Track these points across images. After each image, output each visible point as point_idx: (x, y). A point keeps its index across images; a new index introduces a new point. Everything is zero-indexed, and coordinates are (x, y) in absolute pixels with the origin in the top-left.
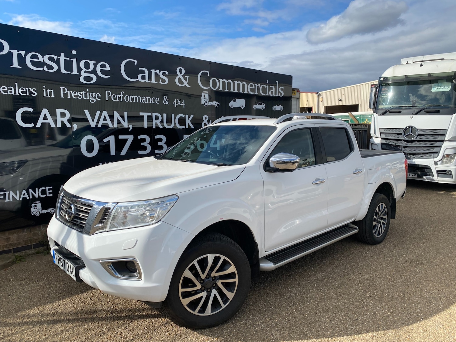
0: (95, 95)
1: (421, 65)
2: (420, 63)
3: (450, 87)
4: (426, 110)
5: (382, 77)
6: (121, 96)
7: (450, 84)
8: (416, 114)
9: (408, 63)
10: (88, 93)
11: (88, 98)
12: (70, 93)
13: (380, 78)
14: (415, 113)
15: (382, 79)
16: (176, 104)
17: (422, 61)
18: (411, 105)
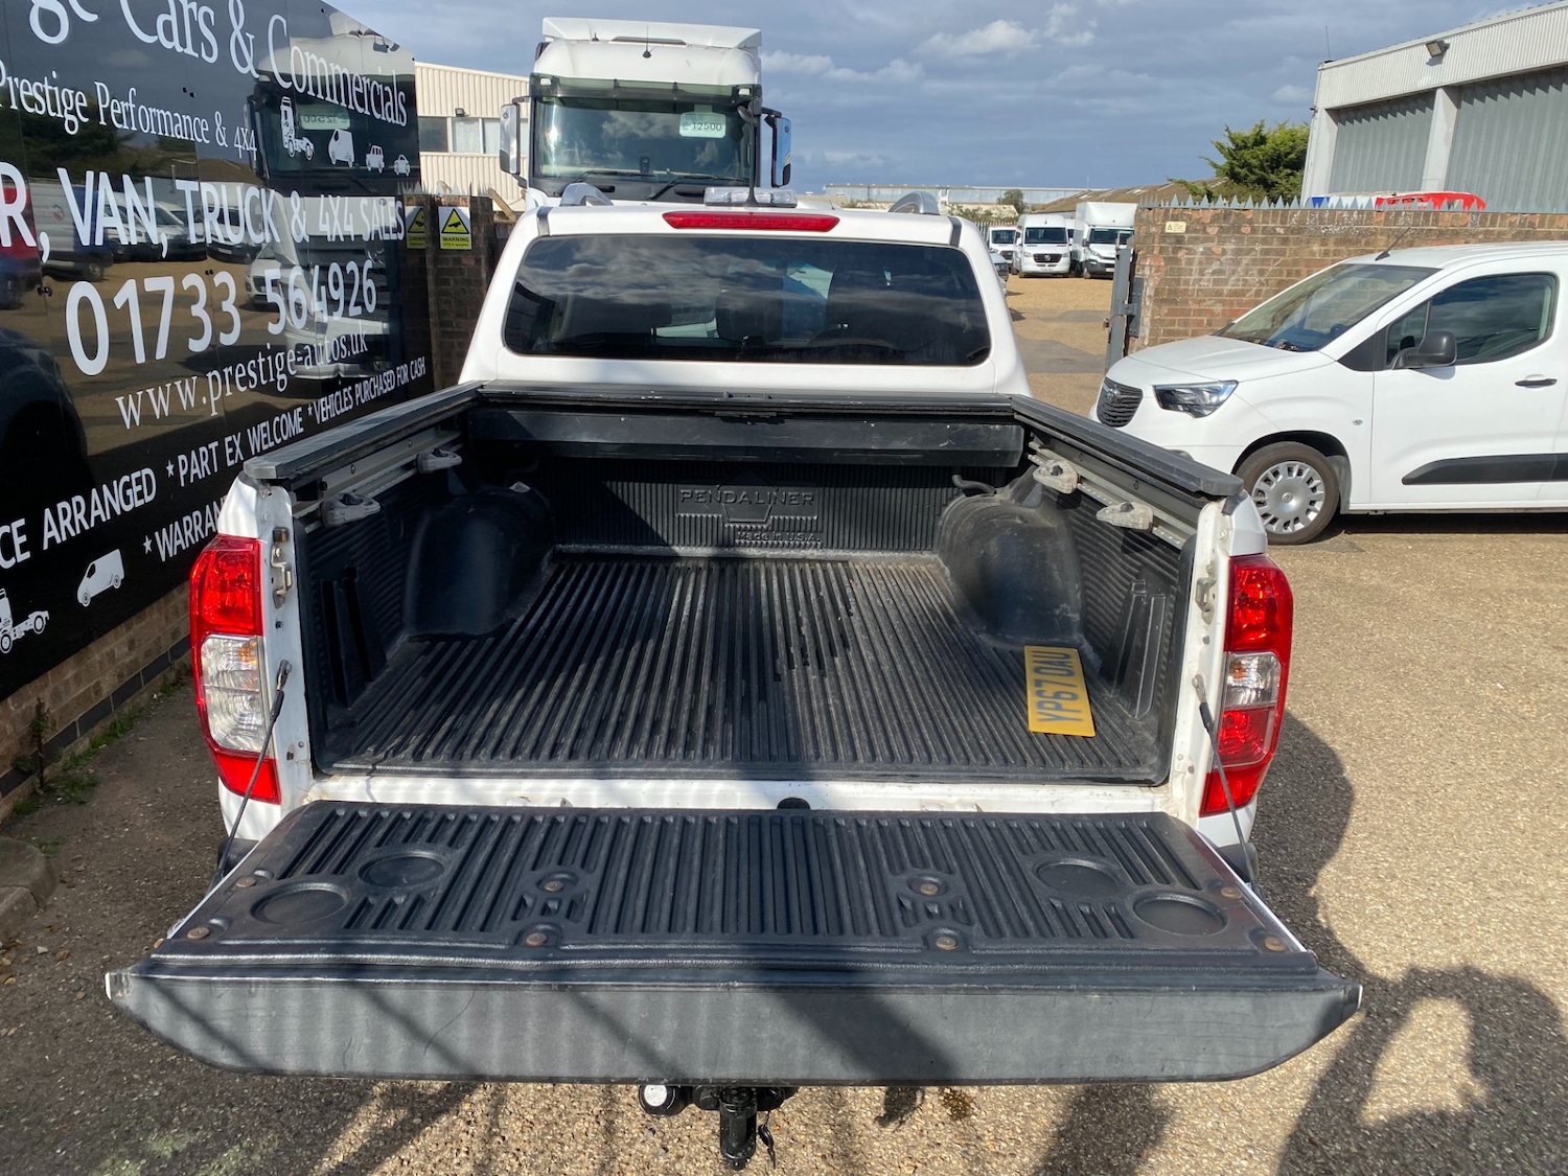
0: (74, 95)
1: (647, 55)
2: (642, 48)
3: (724, 127)
4: (680, 188)
5: (545, 77)
6: (132, 106)
7: (723, 118)
8: (654, 199)
9: (596, 39)
10: (56, 89)
11: (60, 115)
12: (14, 83)
13: (536, 78)
14: (653, 195)
15: (545, 82)
16: (240, 146)
17: (647, 41)
18: (638, 171)
